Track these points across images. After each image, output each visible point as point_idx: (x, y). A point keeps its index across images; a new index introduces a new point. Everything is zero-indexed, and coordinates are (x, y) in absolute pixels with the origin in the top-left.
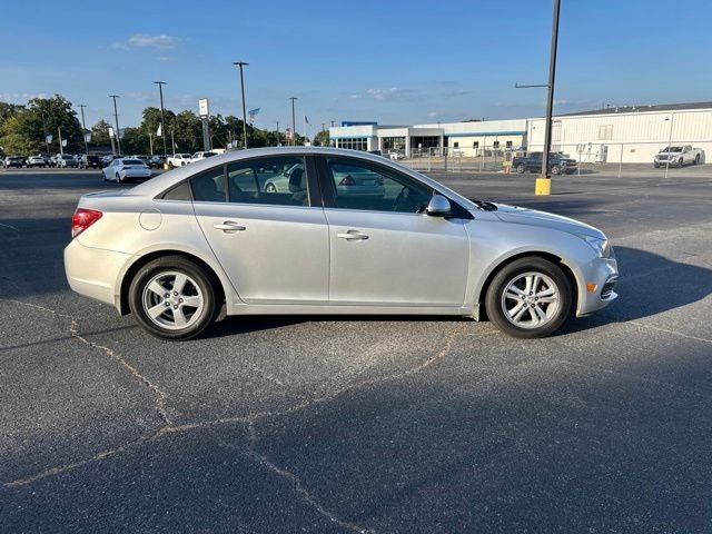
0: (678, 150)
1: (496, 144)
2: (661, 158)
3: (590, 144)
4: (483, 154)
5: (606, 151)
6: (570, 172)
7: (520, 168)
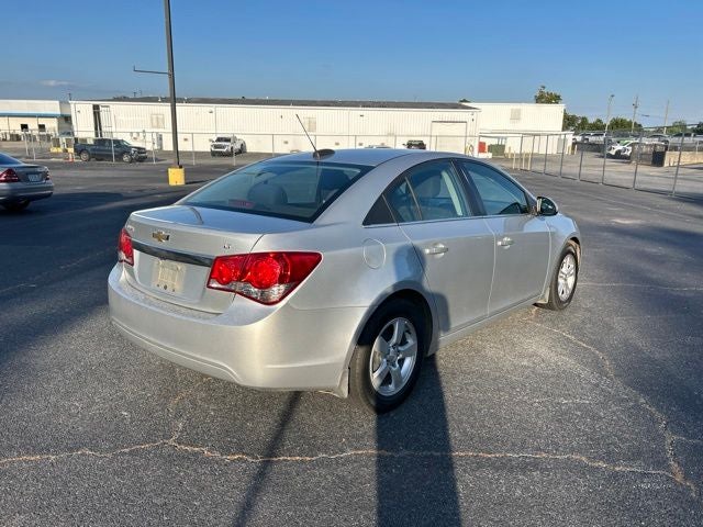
0: (228, 140)
1: (24, 127)
2: (216, 147)
3: (144, 132)
4: (8, 137)
5: (161, 139)
6: (142, 160)
7: (84, 156)
